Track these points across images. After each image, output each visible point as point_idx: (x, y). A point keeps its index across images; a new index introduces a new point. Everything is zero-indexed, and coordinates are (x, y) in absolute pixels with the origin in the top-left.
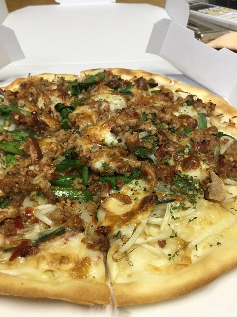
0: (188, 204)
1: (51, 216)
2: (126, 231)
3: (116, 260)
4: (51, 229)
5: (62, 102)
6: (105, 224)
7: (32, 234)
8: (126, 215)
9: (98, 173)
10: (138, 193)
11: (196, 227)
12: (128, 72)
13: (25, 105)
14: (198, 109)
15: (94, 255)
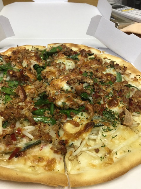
0: (112, 127)
1: (32, 133)
2: (77, 143)
3: (70, 160)
4: (33, 141)
5: (37, 64)
6: (64, 138)
7: (22, 144)
8: (76, 133)
9: (59, 108)
10: (83, 121)
11: (116, 141)
12: (76, 46)
13: (15, 65)
14: (117, 70)
15: (58, 157)
